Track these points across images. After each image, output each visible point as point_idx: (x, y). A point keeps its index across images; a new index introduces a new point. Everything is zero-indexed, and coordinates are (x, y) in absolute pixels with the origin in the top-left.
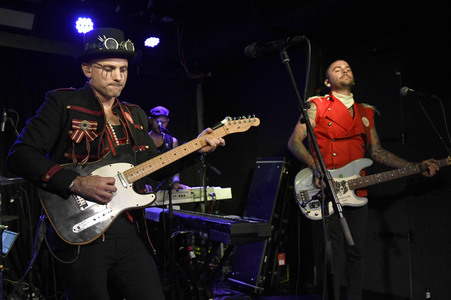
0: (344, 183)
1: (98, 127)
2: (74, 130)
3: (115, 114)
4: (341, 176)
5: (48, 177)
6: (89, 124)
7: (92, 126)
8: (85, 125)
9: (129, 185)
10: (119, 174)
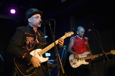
0: (82, 58)
1: (34, 39)
2: (27, 40)
4: (81, 56)
6: (31, 38)
7: (32, 39)
9: (41, 56)
10: (38, 53)
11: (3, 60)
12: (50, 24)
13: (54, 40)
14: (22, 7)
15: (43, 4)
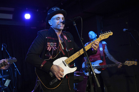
1: (56, 45)
3: (62, 37)
5: (42, 65)
8: (52, 44)
9: (67, 65)
10: (63, 62)
11: (20, 74)
12: (75, 23)
13: (82, 44)
14: (38, 10)
15: (62, 4)
